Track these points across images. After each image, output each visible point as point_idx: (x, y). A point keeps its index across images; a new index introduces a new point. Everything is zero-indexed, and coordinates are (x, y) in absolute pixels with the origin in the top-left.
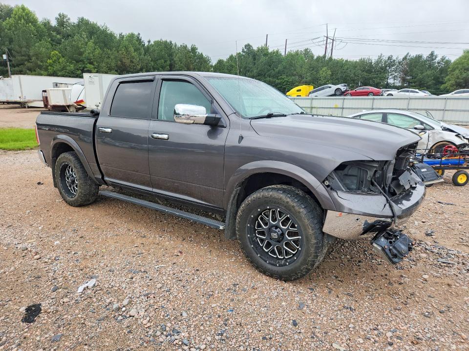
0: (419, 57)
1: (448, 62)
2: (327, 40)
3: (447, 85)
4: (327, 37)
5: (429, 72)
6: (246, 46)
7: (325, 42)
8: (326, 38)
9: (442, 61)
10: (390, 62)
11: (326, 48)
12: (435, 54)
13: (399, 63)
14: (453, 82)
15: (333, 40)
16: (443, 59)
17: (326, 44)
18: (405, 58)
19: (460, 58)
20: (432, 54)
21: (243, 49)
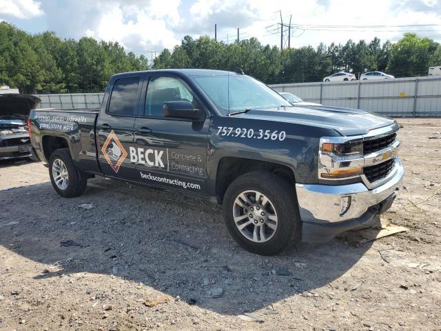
2: (282, 27)
4: (282, 25)
8: (280, 26)
11: (282, 35)
15: (289, 27)
17: (282, 31)
21: (183, 41)
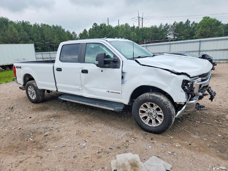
0: (181, 23)
1: (196, 24)
2: (139, 19)
3: (196, 36)
4: (139, 17)
5: (186, 30)
6: (94, 24)
7: (138, 20)
8: (138, 18)
9: (193, 24)
10: (167, 27)
11: (139, 22)
12: (189, 20)
13: (172, 26)
14: (199, 34)
15: (142, 19)
16: (193, 23)
17: (139, 21)
18: (174, 24)
19: (202, 21)
20: (188, 21)
21: (93, 26)
